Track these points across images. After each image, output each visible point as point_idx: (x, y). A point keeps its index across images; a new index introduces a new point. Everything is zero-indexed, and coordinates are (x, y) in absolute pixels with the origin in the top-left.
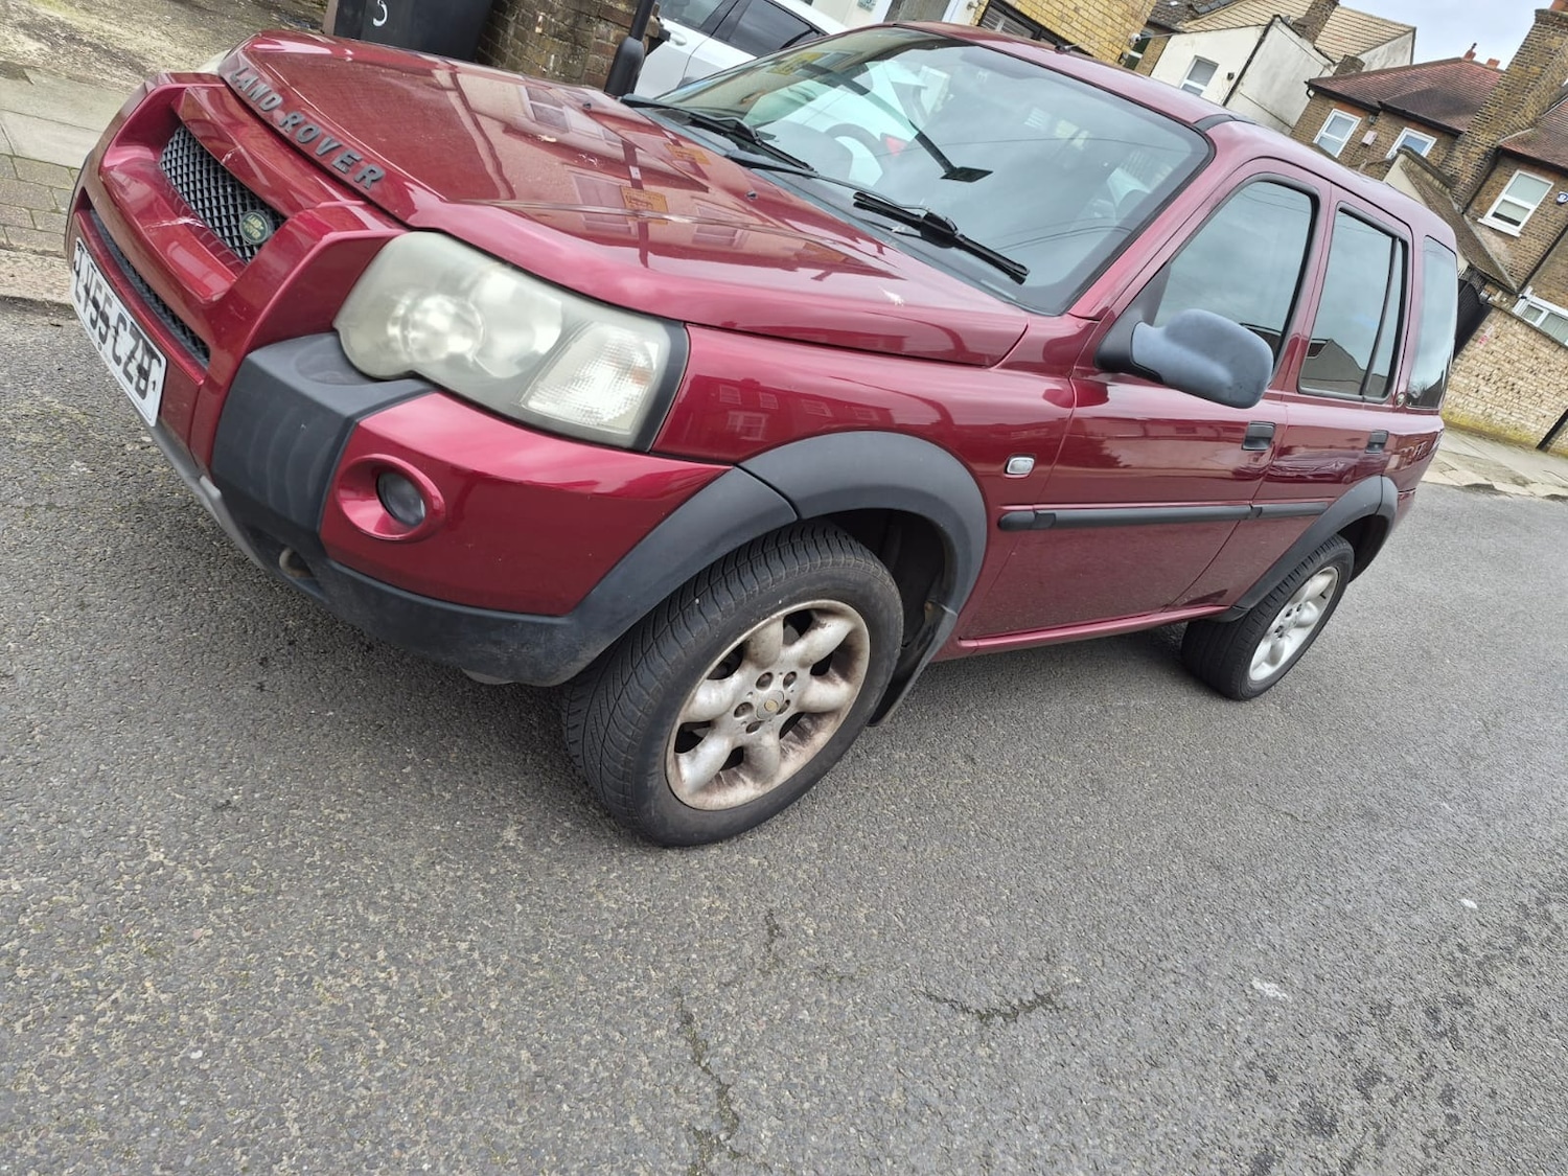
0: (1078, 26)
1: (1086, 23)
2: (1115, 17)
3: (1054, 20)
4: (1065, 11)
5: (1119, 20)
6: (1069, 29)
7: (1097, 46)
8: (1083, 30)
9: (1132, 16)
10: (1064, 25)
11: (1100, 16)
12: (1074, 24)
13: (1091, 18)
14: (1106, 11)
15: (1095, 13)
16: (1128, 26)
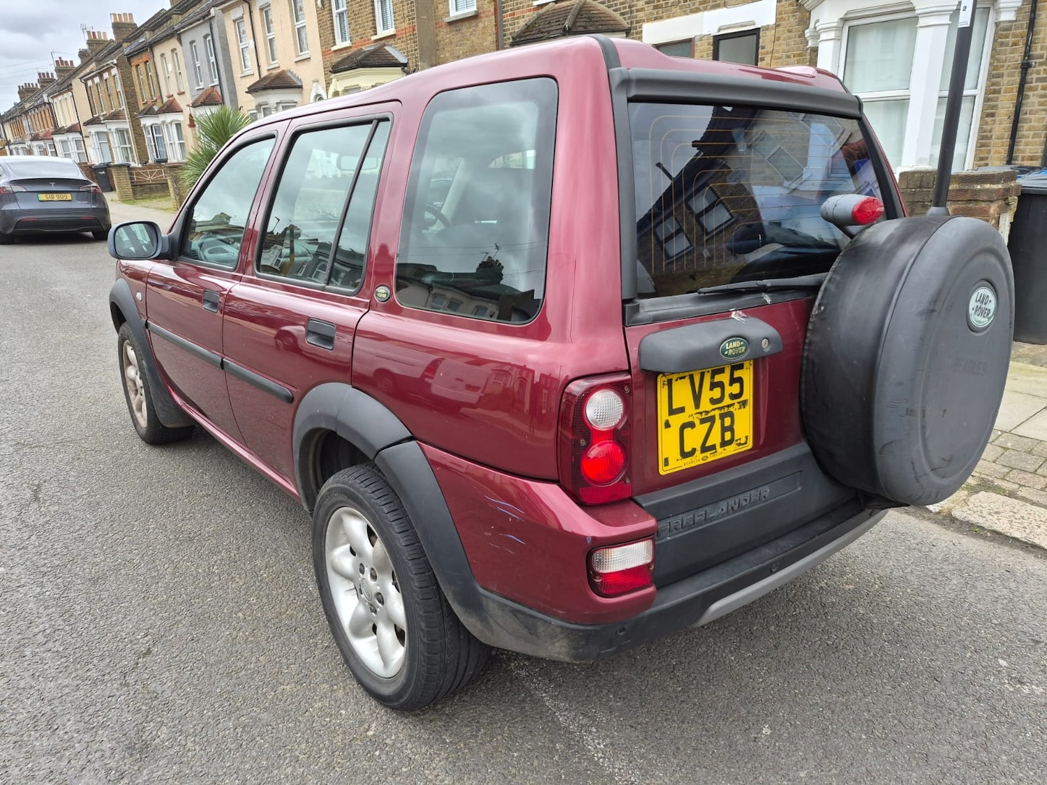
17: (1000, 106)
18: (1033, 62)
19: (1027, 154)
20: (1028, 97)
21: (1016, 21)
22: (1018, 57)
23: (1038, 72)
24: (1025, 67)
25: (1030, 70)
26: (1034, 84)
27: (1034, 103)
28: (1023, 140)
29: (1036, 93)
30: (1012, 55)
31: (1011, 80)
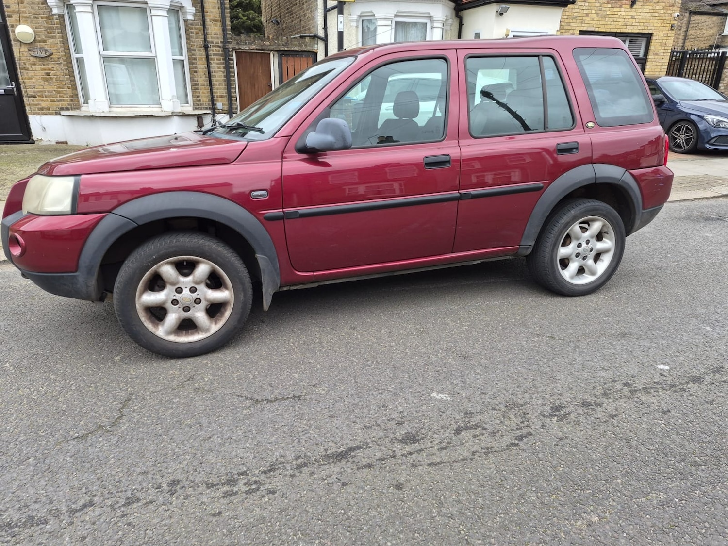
0: (638, 24)
1: (642, 21)
2: (659, 11)
3: (622, 27)
4: (626, 20)
5: (662, 11)
6: (632, 27)
7: (653, 28)
8: (642, 24)
9: (670, 6)
10: (628, 27)
11: (649, 14)
12: (634, 24)
13: (643, 17)
14: (652, 11)
15: (645, 14)
16: (669, 12)
17: (198, 67)
18: (209, 44)
19: (219, 94)
20: (211, 64)
21: (194, 21)
22: (200, 40)
23: (213, 51)
24: (206, 47)
25: (209, 49)
26: (212, 57)
27: (215, 67)
28: (215, 87)
29: (214, 61)
30: (197, 40)
31: (200, 53)
